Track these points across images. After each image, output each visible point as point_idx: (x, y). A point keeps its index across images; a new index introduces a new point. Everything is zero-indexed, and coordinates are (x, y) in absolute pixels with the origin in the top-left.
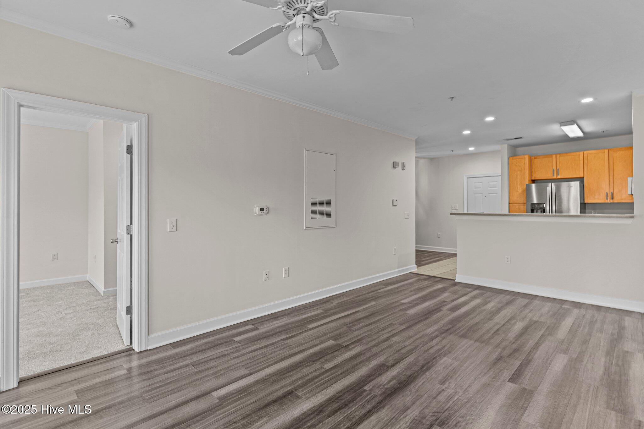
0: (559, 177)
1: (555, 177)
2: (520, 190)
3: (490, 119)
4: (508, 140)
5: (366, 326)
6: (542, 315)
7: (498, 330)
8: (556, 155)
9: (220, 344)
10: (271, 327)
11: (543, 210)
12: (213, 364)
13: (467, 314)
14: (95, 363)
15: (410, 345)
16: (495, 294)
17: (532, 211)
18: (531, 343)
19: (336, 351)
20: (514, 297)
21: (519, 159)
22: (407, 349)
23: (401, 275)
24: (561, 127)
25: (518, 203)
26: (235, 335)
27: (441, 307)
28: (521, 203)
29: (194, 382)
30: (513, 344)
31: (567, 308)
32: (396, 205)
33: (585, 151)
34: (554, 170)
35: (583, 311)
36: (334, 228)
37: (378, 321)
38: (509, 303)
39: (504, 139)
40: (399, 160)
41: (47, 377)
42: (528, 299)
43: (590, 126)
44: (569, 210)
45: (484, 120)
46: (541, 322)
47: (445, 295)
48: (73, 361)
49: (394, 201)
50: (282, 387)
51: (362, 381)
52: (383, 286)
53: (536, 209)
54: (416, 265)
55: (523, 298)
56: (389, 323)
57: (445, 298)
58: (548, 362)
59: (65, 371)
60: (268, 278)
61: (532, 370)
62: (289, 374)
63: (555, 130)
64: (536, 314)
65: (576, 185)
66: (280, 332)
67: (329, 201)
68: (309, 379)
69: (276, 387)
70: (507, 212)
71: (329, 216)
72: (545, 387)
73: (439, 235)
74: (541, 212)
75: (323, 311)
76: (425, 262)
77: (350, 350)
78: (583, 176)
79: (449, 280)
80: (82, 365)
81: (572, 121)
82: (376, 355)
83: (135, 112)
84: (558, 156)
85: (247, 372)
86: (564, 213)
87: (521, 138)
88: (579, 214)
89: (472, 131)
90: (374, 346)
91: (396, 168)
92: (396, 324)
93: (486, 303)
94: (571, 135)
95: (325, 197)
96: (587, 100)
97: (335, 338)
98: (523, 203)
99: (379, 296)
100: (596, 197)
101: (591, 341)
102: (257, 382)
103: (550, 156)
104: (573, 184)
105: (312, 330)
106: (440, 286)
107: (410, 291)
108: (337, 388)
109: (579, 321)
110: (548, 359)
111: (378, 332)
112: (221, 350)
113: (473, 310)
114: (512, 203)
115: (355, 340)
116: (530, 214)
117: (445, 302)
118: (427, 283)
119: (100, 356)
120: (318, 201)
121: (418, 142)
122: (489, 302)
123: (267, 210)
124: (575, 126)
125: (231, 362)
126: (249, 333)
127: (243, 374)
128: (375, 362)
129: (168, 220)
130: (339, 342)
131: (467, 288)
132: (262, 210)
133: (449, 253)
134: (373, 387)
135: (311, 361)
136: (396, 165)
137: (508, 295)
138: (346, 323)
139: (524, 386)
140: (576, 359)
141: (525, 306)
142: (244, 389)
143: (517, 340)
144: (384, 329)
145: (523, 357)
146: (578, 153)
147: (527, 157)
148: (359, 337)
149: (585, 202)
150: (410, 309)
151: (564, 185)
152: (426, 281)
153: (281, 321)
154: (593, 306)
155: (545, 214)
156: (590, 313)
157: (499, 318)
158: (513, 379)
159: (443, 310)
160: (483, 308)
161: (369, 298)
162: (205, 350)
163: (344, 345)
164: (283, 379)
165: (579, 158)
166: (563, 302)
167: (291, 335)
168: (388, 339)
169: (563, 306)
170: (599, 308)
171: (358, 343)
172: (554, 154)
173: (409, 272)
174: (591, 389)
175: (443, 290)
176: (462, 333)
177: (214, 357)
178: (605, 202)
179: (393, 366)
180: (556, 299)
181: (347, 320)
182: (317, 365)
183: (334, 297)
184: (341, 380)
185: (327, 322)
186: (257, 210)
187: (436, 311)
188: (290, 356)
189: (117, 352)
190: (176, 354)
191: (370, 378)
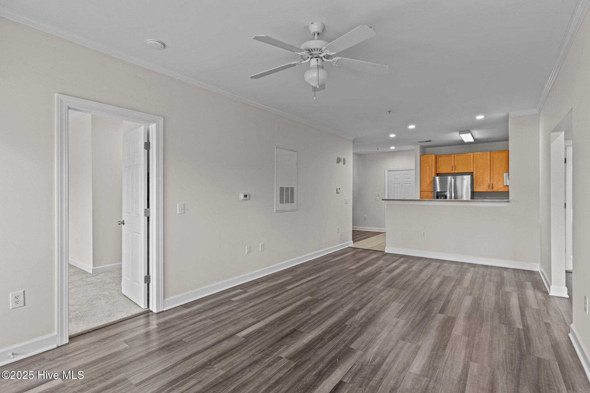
0: (456, 172)
1: (453, 172)
2: (428, 181)
3: (412, 127)
4: (420, 142)
5: (330, 286)
6: (451, 273)
7: (424, 284)
8: (454, 155)
9: (223, 304)
10: (257, 290)
11: (445, 197)
12: (225, 317)
13: (400, 274)
14: (126, 322)
15: (367, 296)
16: (416, 260)
17: (437, 198)
18: (448, 290)
19: (315, 303)
20: (430, 262)
21: (428, 157)
22: (366, 298)
23: (342, 249)
24: (461, 135)
25: (427, 191)
26: (231, 296)
27: (380, 270)
28: (429, 191)
29: (218, 328)
30: (436, 291)
31: (466, 268)
32: (339, 193)
33: (475, 152)
34: (452, 166)
35: (477, 269)
36: (296, 211)
37: (338, 281)
38: (427, 266)
39: (418, 142)
40: (342, 157)
41: (89, 334)
42: (439, 262)
43: (478, 134)
44: (462, 197)
45: (407, 127)
46: (451, 277)
47: (381, 262)
48: (104, 322)
49: (338, 189)
50: (287, 327)
51: (343, 320)
52: (332, 258)
53: (440, 196)
54: (352, 241)
55: (435, 262)
56: (346, 283)
57: (381, 264)
58: (461, 301)
59: (103, 329)
60: (249, 252)
61: (452, 306)
62: (287, 319)
63: (456, 136)
64: (447, 272)
65: (467, 178)
66: (266, 293)
67: (292, 189)
68: (304, 321)
69: (283, 327)
70: (419, 198)
71: (292, 202)
72: (462, 315)
73: (365, 217)
74: (444, 198)
75: (292, 277)
76: (357, 239)
77: (325, 301)
78: (472, 171)
79: (380, 252)
80: (114, 324)
81: (468, 131)
82: (346, 304)
83: (154, 115)
84: (456, 155)
85: (255, 320)
86: (459, 199)
87: (430, 141)
88: (469, 199)
89: (397, 135)
90: (342, 298)
91: (339, 163)
92: (351, 283)
93: (411, 267)
94: (466, 140)
95: (290, 186)
96: (480, 117)
97: (311, 294)
98: (431, 191)
99: (331, 265)
100: (482, 187)
101: (485, 287)
102: (266, 326)
103: (450, 155)
104: (465, 177)
105: (291, 290)
106: (374, 256)
107: (354, 260)
108: (326, 325)
109: (475, 275)
110: (460, 299)
111: (341, 289)
112: (226, 308)
113: (404, 271)
114: (423, 191)
115: (326, 295)
116: (436, 199)
117: (382, 267)
118: (364, 254)
119: (126, 317)
120: (285, 189)
121: (355, 142)
122: (413, 266)
123: (249, 196)
124: (470, 134)
125: (239, 314)
126: (242, 295)
127: (253, 321)
128: (347, 308)
129: (178, 204)
130: (316, 297)
131: (395, 257)
132: (246, 196)
133: (373, 232)
134: (352, 322)
135: (300, 310)
136: (339, 161)
137: (425, 260)
138: (314, 284)
139: (449, 315)
140: (477, 298)
141: (439, 267)
142: (260, 330)
143: (438, 289)
144: (344, 287)
145: (444, 299)
146: (469, 154)
147: (433, 156)
148: (329, 293)
149: (474, 190)
150: (358, 273)
151: (459, 178)
152: (363, 253)
153: (262, 285)
154: (482, 265)
155: (446, 199)
156: (481, 270)
157: (423, 276)
158: (442, 311)
159: (382, 273)
160: (411, 270)
161: (324, 267)
162: (213, 308)
163: (320, 298)
164: (285, 322)
165: (470, 157)
166: (463, 263)
167: (276, 294)
168: (349, 293)
169: (464, 266)
170: (486, 267)
171: (329, 297)
172: (453, 154)
173: (348, 246)
174: (489, 314)
175: (378, 259)
176: (401, 286)
177: (223, 312)
178: (487, 191)
179: (360, 309)
180: (458, 262)
181: (314, 282)
182: (305, 313)
183: (296, 267)
184: (328, 320)
185: (299, 285)
186: (242, 197)
187: (378, 273)
188: (282, 308)
189: (139, 313)
190: (190, 312)
191: (348, 318)
